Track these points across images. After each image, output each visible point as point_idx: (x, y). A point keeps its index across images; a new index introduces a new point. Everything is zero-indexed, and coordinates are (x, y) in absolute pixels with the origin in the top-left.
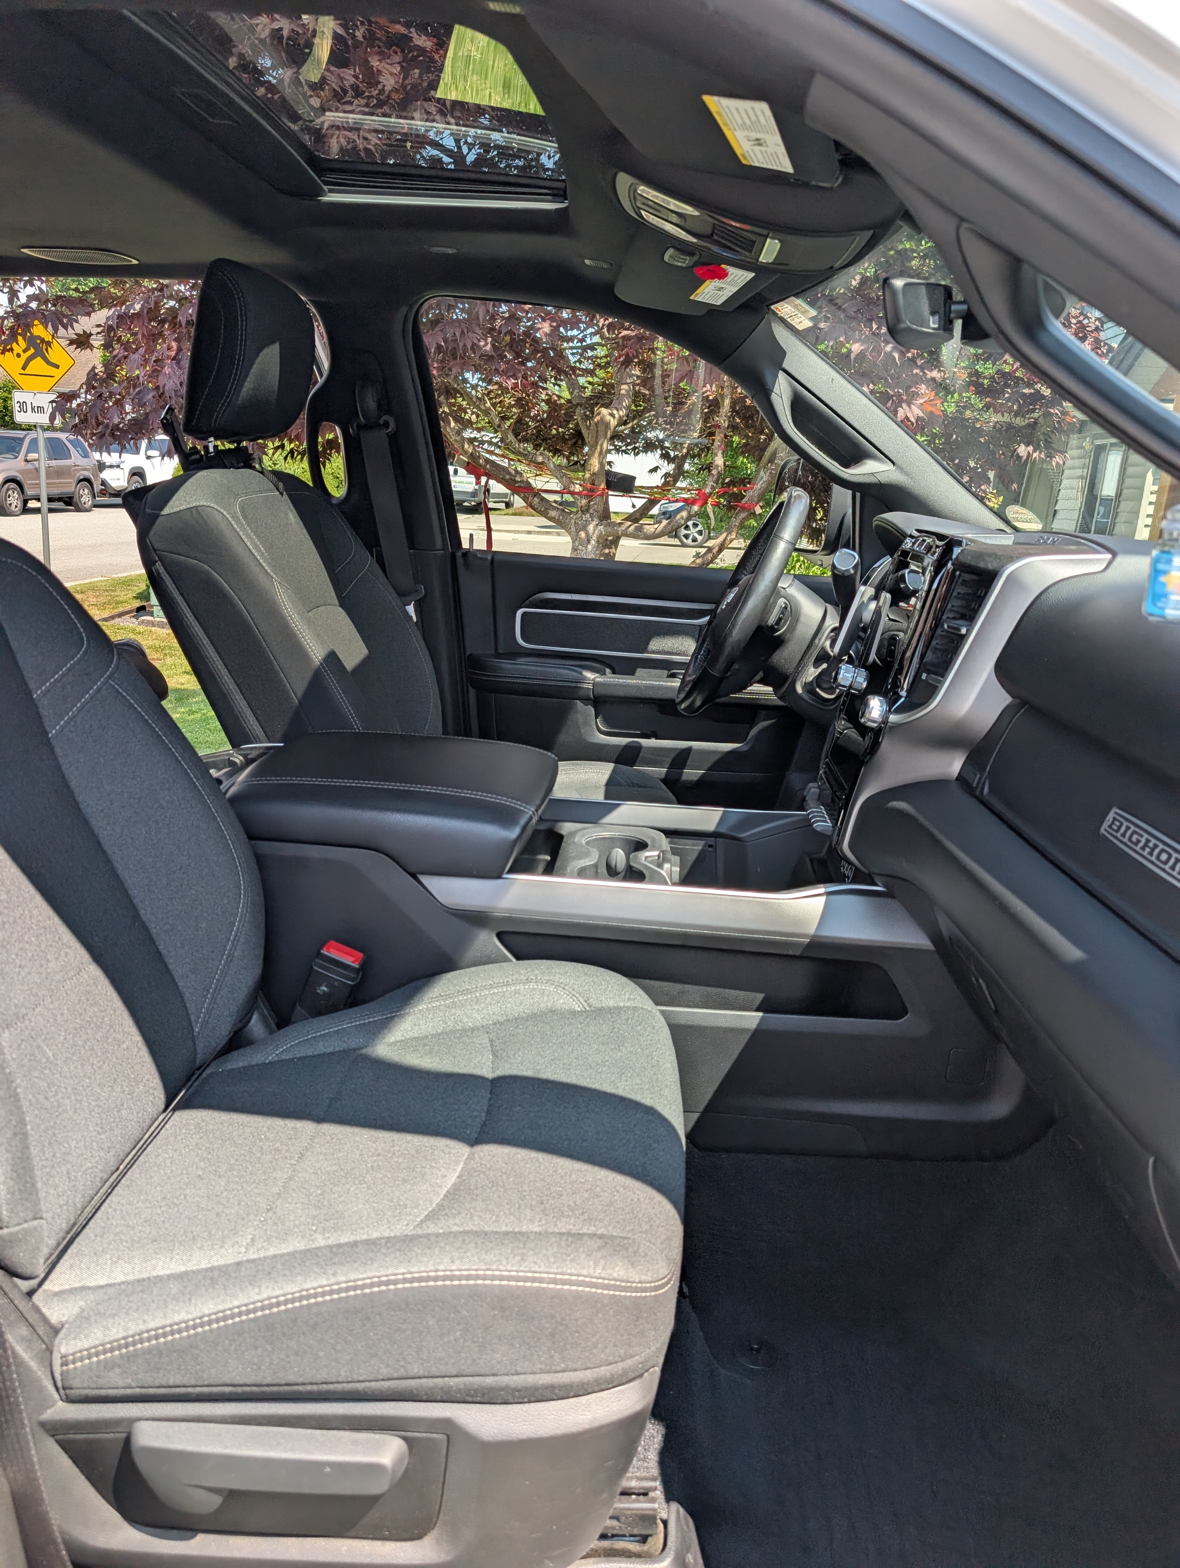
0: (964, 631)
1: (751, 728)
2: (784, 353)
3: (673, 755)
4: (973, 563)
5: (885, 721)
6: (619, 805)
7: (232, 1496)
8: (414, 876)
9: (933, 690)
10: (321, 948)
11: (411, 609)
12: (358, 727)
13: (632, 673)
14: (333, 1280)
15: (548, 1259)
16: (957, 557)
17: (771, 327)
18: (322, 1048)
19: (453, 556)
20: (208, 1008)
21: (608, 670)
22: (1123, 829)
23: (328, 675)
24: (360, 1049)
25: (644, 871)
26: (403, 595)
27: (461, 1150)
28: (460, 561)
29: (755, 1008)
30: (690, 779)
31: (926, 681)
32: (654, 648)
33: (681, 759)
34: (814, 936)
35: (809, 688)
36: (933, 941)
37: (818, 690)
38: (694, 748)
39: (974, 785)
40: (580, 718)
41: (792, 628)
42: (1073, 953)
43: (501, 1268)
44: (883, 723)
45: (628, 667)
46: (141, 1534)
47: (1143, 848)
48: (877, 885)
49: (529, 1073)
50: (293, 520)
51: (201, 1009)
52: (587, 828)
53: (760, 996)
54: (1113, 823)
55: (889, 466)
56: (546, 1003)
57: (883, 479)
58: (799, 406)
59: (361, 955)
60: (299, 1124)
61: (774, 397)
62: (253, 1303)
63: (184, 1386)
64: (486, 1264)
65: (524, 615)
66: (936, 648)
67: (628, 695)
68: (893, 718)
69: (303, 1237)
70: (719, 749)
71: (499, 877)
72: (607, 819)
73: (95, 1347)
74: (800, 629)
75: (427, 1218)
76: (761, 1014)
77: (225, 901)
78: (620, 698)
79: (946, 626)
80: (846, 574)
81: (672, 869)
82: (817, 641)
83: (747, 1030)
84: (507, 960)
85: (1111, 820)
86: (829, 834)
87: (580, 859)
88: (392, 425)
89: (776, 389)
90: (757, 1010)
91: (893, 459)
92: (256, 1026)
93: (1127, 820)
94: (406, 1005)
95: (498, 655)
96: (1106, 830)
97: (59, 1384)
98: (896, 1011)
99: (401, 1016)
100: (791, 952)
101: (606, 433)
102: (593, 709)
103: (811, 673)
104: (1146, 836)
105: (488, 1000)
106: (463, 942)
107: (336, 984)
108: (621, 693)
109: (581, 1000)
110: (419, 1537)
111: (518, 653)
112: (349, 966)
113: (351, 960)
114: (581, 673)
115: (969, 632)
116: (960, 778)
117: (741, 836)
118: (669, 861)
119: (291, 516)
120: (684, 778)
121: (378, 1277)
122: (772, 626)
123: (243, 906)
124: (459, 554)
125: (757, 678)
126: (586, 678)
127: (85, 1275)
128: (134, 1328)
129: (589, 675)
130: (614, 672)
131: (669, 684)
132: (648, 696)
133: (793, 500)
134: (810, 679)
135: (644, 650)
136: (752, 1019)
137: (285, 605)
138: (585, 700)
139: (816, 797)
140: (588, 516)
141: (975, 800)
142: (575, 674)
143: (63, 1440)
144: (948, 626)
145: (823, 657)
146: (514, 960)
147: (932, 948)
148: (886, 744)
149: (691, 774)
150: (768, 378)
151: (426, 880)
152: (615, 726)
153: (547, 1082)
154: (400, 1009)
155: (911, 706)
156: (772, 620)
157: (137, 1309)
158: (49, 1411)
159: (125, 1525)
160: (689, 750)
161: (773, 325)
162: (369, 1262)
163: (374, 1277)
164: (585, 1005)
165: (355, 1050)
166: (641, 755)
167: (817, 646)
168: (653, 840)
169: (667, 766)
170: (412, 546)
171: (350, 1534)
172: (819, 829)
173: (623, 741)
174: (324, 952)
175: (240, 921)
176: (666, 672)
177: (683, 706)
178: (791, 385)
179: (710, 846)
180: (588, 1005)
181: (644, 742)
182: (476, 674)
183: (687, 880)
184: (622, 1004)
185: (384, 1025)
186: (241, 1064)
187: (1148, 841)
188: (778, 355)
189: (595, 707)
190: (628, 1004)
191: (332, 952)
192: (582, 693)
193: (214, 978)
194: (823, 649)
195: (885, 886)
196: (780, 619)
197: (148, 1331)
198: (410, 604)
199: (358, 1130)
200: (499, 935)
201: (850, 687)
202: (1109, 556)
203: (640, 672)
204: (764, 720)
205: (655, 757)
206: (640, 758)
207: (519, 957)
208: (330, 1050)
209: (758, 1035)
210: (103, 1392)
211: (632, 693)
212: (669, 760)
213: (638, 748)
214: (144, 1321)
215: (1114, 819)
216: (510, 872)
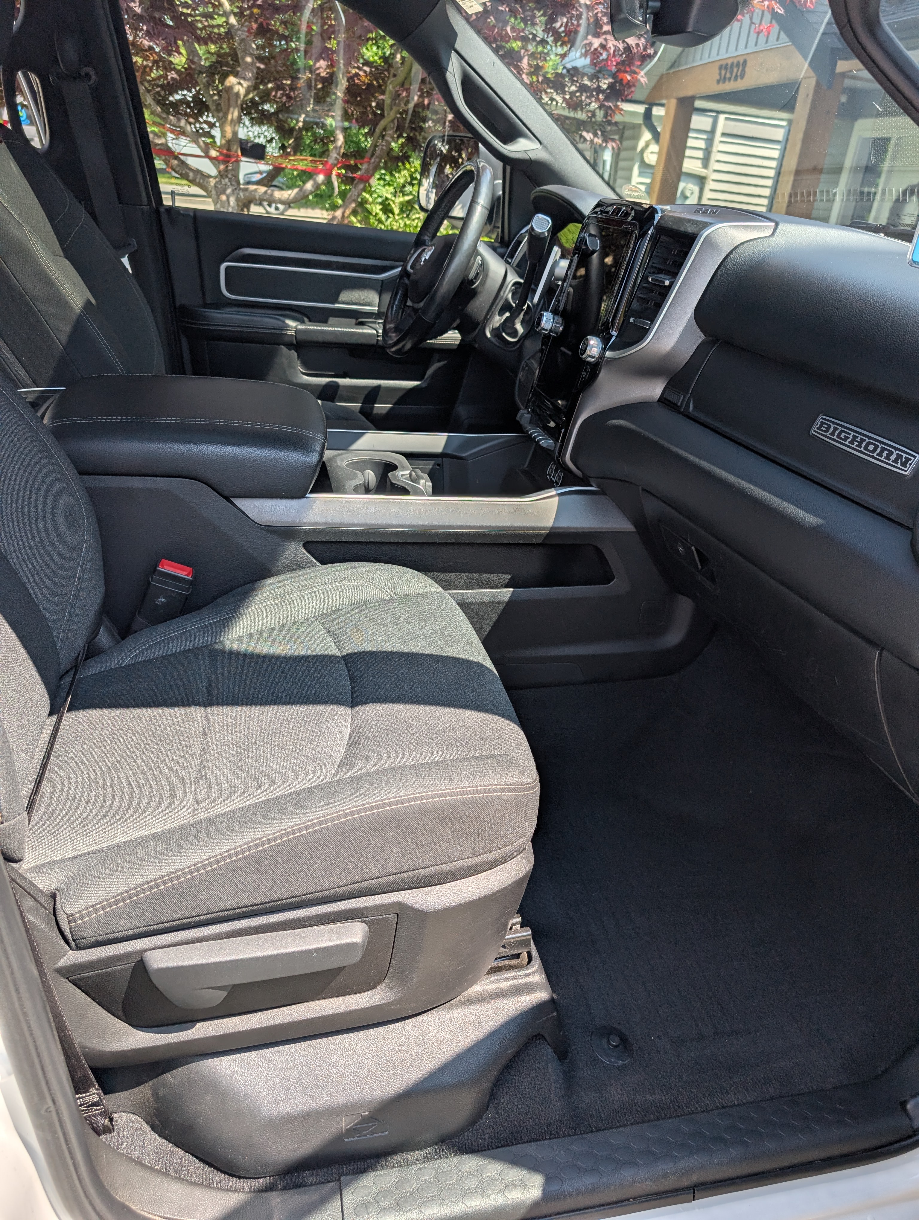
0: (667, 283)
1: (427, 368)
2: (455, 35)
3: (366, 392)
4: (675, 227)
5: (602, 356)
6: (364, 433)
7: (234, 990)
8: (227, 499)
9: (644, 333)
10: (156, 566)
11: (125, 261)
12: (122, 371)
13: (324, 321)
14: (305, 819)
15: (469, 777)
16: (658, 222)
17: (445, 8)
18: (172, 648)
19: (157, 211)
20: (66, 625)
21: (306, 319)
22: (831, 430)
23: (89, 322)
24: (211, 645)
25: (406, 487)
26: (120, 247)
27: (343, 713)
28: (164, 218)
29: (504, 586)
30: (380, 412)
31: (634, 324)
32: (344, 299)
33: (373, 395)
34: (552, 528)
35: (497, 332)
36: (635, 525)
37: (504, 334)
38: (383, 385)
39: (679, 404)
40: (285, 361)
41: (483, 283)
42: (813, 520)
43: (437, 788)
44: (601, 358)
45: (322, 316)
46: (147, 1034)
47: (852, 442)
48: (592, 486)
49: (374, 649)
50: (15, 169)
51: (61, 626)
52: (341, 454)
53: (508, 577)
54: (821, 426)
55: (537, 145)
56: (360, 596)
57: (533, 156)
58: (467, 83)
59: (189, 569)
60: (190, 710)
61: (449, 76)
62: (240, 846)
63: (180, 919)
64: (425, 787)
65: (228, 269)
66: (640, 297)
67: (326, 340)
68: (608, 354)
69: (243, 793)
70: (404, 387)
71: (303, 497)
72: (355, 446)
73: (101, 902)
74: (489, 282)
75: (342, 765)
76: (512, 590)
77: (73, 530)
78: (318, 343)
79: (650, 279)
80: (542, 236)
81: (425, 483)
82: (502, 293)
83: (500, 603)
84: (312, 565)
85: (819, 424)
86: (552, 449)
87: (351, 480)
88: (94, 77)
89: (450, 68)
90: (507, 587)
91: (540, 139)
92: (104, 638)
93: (833, 423)
94: (239, 607)
95: (206, 305)
96: (815, 431)
97: (70, 937)
98: (607, 578)
99: (238, 616)
100: (535, 541)
101: (237, 101)
102: (296, 354)
103: (497, 320)
104: (853, 433)
105: (312, 597)
106: (275, 553)
107: (173, 595)
108: (320, 339)
109: (389, 591)
110: (374, 987)
111: (222, 303)
112: (184, 579)
113: (183, 573)
114: (284, 322)
115: (671, 285)
116: (663, 400)
117: (464, 455)
118: (423, 478)
119: (12, 165)
120: (375, 411)
121: (343, 811)
122: (472, 280)
123: (88, 534)
124: (162, 210)
125: (455, 325)
126: (288, 326)
127: (48, 852)
128: (134, 882)
129: (291, 323)
130: (310, 321)
131: (360, 331)
132: (343, 342)
133: (481, 171)
134: (497, 325)
135: (336, 301)
136: (505, 594)
137: (40, 254)
138: (290, 346)
139: (529, 420)
140: (227, 180)
141: (681, 416)
142: (279, 323)
143: (77, 979)
144: (652, 279)
145: (506, 307)
146: (319, 564)
147: (635, 530)
148: (603, 375)
149: (382, 407)
150: (443, 56)
151: (239, 502)
152: (313, 369)
153: (392, 653)
154: (235, 610)
155: (623, 344)
156: (472, 275)
157: (131, 868)
158: (62, 960)
159: (134, 1030)
160: (378, 387)
161: (447, 6)
162: (332, 801)
163: (339, 811)
164: (392, 593)
165: (206, 646)
166: (339, 392)
167: (502, 297)
168: (399, 461)
169: (361, 400)
170: (120, 201)
171: (320, 996)
172: (544, 445)
173: (325, 380)
174: (160, 568)
175: (86, 547)
176: (354, 321)
177: (394, 349)
178: (461, 66)
179: (439, 465)
180: (394, 593)
181: (341, 381)
182: (188, 322)
183: (437, 491)
184: (421, 591)
185: (226, 623)
186: (100, 670)
187: (855, 437)
188: (451, 36)
189: (296, 351)
190: (426, 591)
191: (168, 568)
192: (287, 339)
193: (69, 598)
194: (507, 300)
195: (598, 486)
196: (478, 274)
197: (148, 883)
198: (124, 257)
199: (246, 708)
200: (306, 546)
201: (551, 331)
202: (773, 224)
203: (332, 320)
204: (439, 361)
205: (352, 394)
206: (337, 396)
207: (323, 563)
208: (179, 650)
209: (510, 604)
210: (112, 936)
211: (330, 338)
212: (362, 397)
213: (336, 386)
214: (142, 876)
215: (822, 423)
216: (312, 492)
